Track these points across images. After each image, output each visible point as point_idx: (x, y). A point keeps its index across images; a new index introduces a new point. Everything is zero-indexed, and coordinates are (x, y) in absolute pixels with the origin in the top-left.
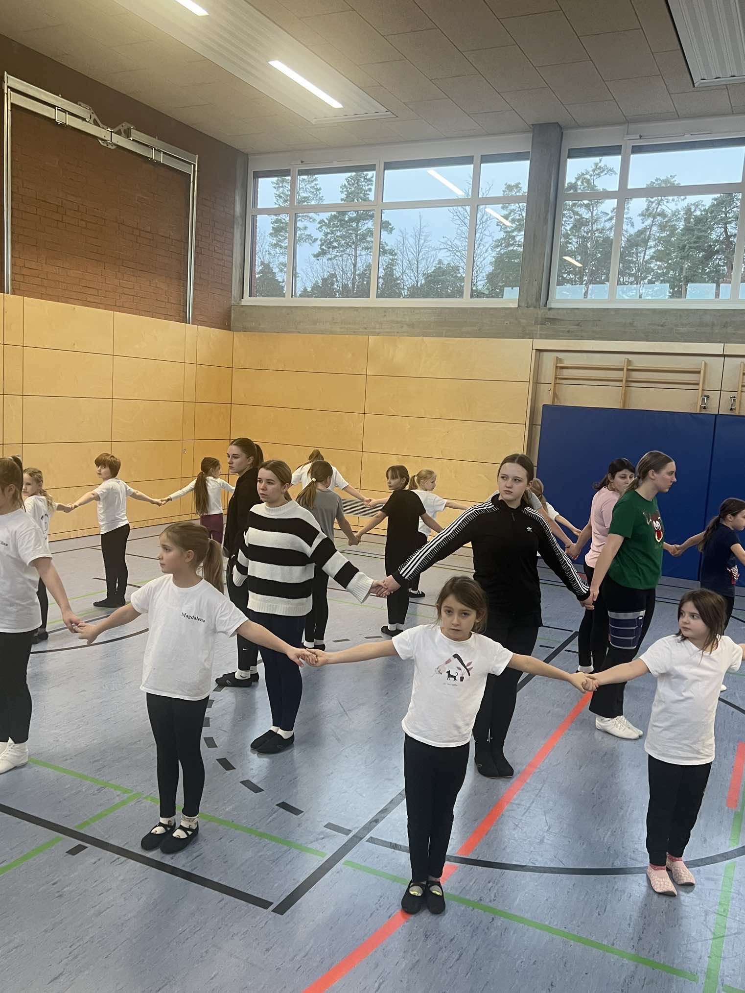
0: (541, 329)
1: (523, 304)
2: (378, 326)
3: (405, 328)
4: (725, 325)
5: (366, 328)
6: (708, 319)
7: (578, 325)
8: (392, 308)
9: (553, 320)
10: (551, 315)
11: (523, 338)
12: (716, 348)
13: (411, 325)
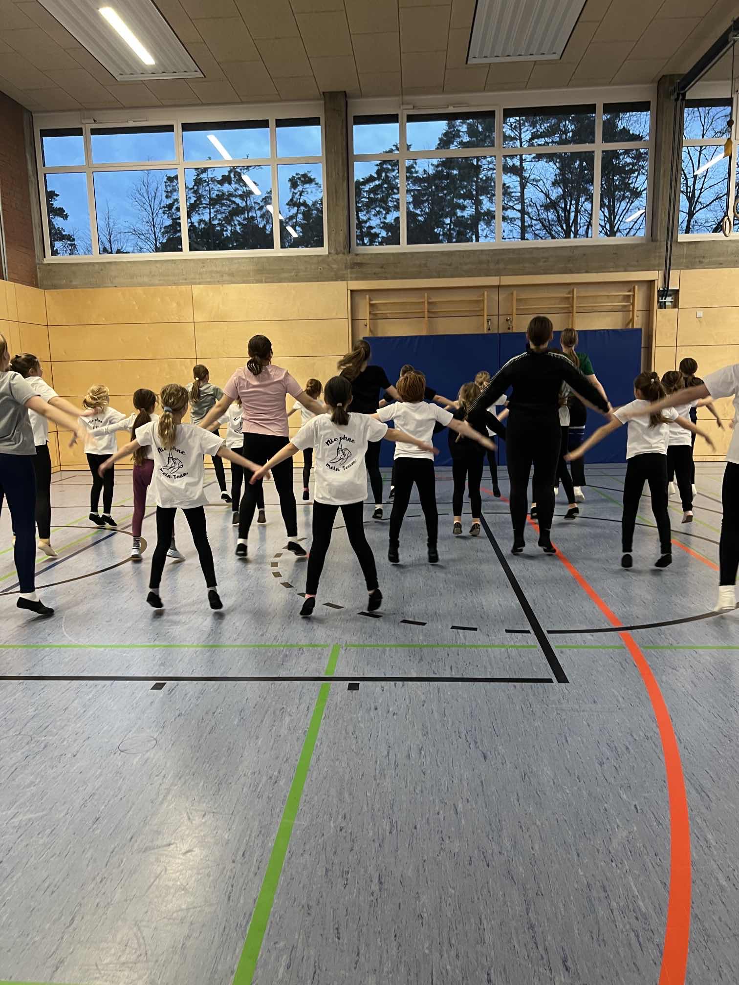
0: (351, 273)
1: (333, 251)
2: (197, 277)
3: (226, 278)
4: (498, 262)
5: (186, 279)
6: (484, 258)
7: (382, 267)
8: (211, 259)
9: (360, 265)
10: (358, 260)
11: (336, 280)
12: (493, 281)
13: (232, 275)
